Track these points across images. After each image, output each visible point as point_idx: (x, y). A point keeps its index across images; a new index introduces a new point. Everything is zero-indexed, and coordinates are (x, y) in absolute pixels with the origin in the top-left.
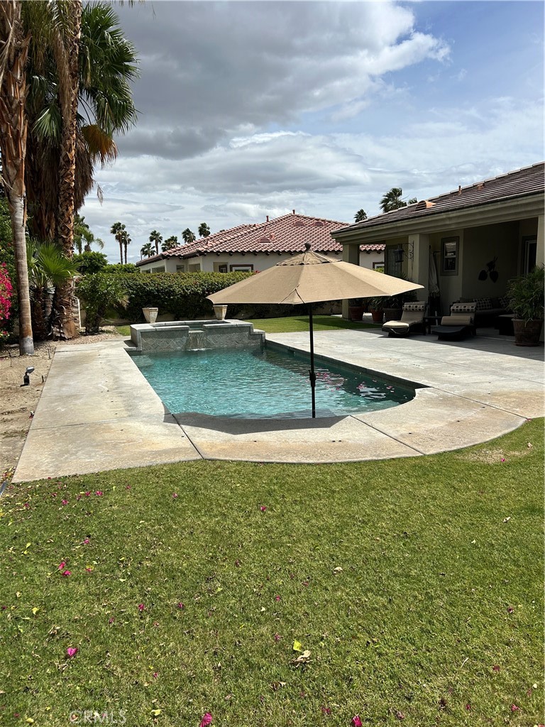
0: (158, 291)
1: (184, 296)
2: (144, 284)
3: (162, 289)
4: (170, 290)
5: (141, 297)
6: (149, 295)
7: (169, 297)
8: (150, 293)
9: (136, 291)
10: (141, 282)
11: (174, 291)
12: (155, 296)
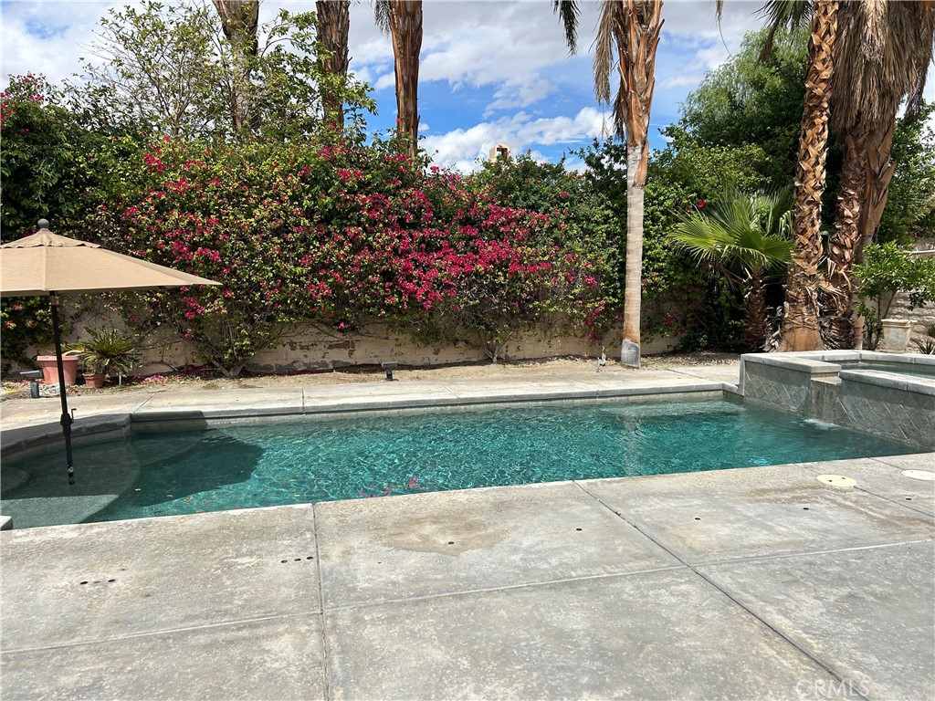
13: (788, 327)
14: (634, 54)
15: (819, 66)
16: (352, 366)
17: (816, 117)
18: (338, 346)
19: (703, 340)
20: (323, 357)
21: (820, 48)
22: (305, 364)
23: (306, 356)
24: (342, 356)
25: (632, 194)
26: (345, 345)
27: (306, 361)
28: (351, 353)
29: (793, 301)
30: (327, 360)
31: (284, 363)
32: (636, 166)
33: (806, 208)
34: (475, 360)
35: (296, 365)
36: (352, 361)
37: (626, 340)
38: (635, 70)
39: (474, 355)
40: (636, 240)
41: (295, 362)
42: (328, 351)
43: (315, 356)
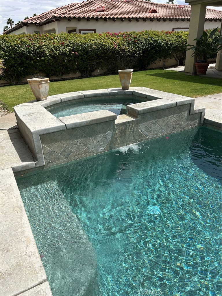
0: (29, 52)
1: (54, 57)
2: (15, 45)
3: (33, 51)
4: (40, 51)
5: (14, 58)
6: (22, 57)
7: (40, 57)
8: (22, 54)
9: (9, 52)
10: (12, 44)
11: (44, 52)
12: (27, 58)
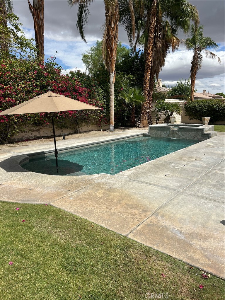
13: (142, 120)
14: (113, 47)
15: (149, 58)
16: (40, 137)
17: (148, 70)
18: (35, 131)
19: (120, 124)
20: (31, 135)
21: (150, 53)
22: (26, 138)
23: (26, 135)
24: (36, 134)
25: (112, 85)
26: (37, 130)
27: (26, 136)
28: (39, 133)
29: (143, 113)
30: (33, 136)
31: (19, 137)
32: (113, 78)
33: (146, 91)
34: (72, 133)
35: (23, 138)
36: (40, 136)
37: (111, 125)
38: (113, 52)
39: (72, 131)
40: (113, 97)
41: (23, 137)
42: (33, 132)
43: (29, 135)
